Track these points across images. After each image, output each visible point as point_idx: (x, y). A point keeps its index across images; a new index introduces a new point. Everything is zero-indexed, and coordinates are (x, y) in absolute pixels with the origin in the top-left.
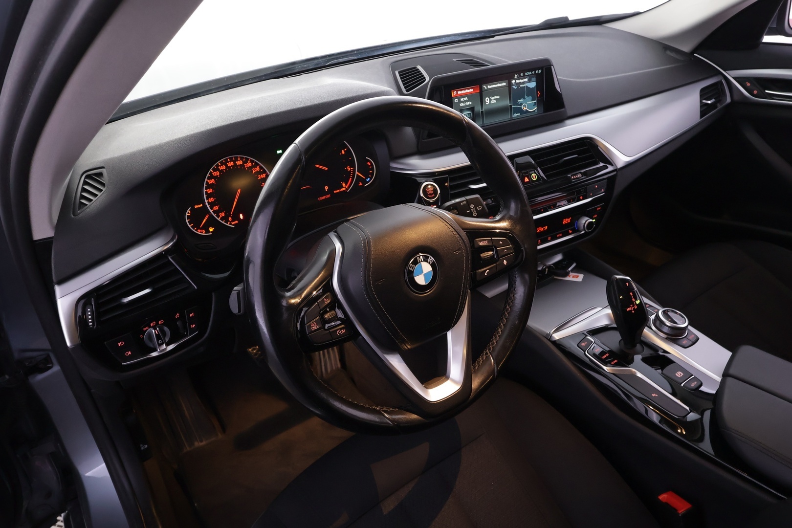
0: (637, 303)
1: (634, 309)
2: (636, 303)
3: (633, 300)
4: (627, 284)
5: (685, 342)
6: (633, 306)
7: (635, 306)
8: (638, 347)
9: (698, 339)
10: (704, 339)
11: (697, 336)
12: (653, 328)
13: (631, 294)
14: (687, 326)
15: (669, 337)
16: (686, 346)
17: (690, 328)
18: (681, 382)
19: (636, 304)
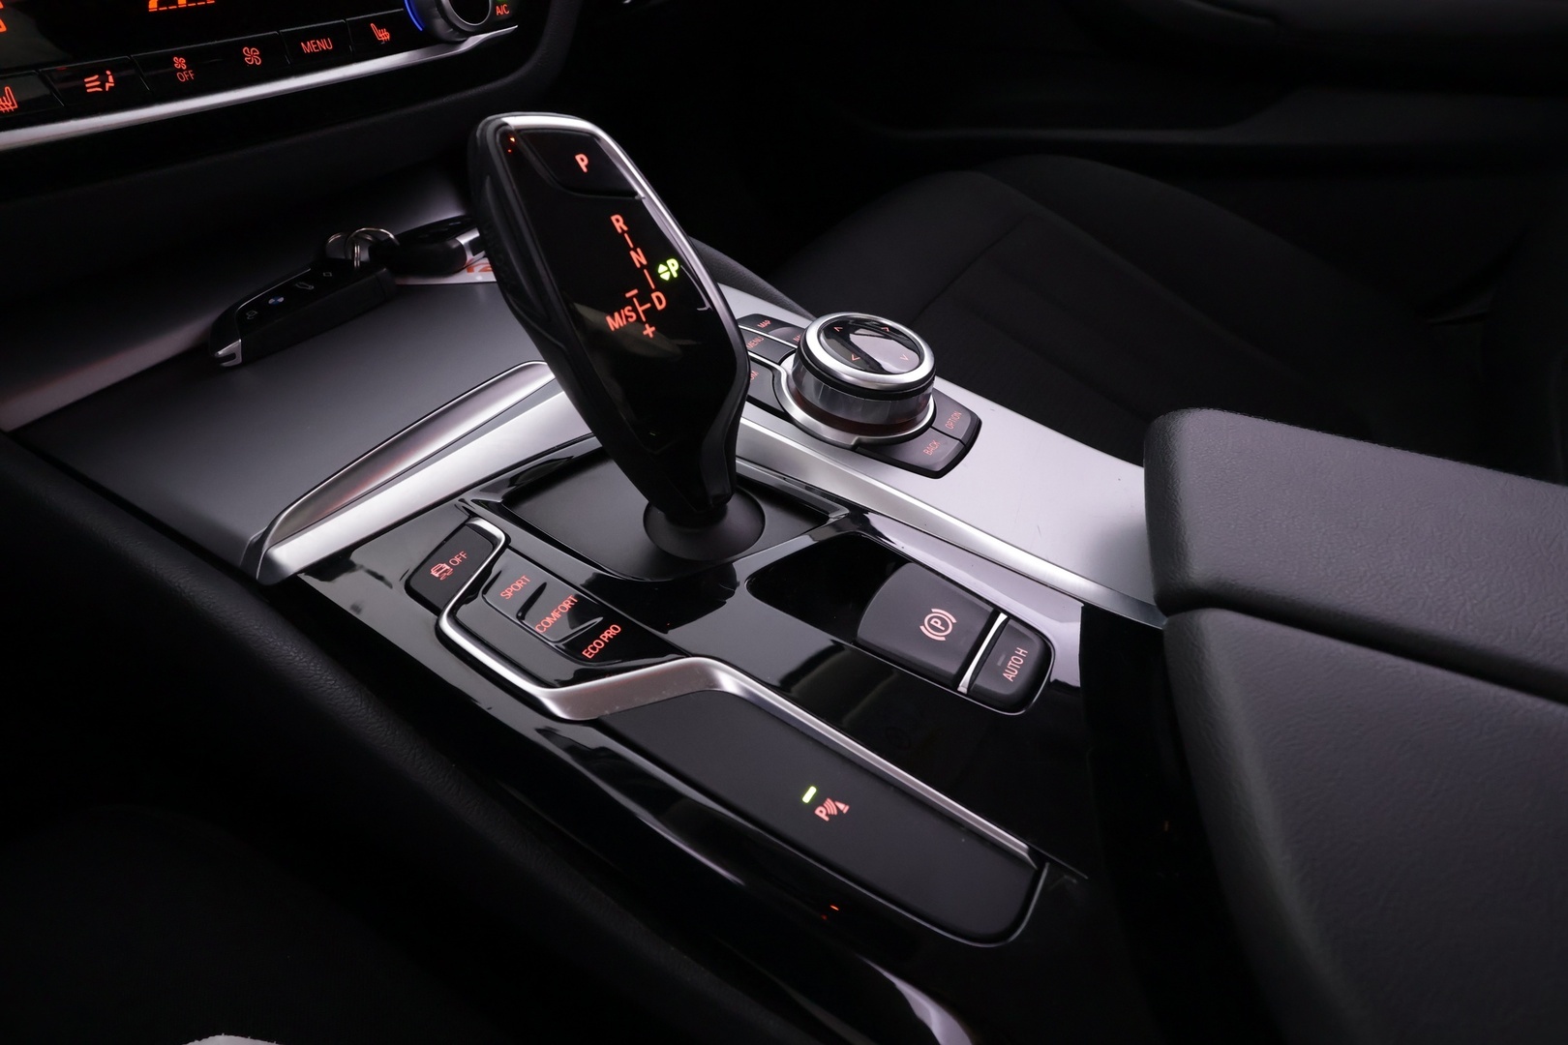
0: (666, 277)
1: (651, 313)
2: (656, 276)
3: (638, 258)
4: (582, 161)
5: (932, 449)
6: (644, 298)
7: (657, 297)
8: (736, 513)
9: (976, 426)
10: (1001, 424)
11: (972, 414)
12: (797, 413)
13: (619, 223)
14: (928, 380)
15: (865, 438)
16: (938, 469)
17: (940, 384)
18: (953, 670)
19: (661, 285)
